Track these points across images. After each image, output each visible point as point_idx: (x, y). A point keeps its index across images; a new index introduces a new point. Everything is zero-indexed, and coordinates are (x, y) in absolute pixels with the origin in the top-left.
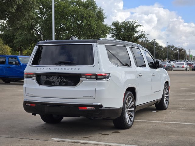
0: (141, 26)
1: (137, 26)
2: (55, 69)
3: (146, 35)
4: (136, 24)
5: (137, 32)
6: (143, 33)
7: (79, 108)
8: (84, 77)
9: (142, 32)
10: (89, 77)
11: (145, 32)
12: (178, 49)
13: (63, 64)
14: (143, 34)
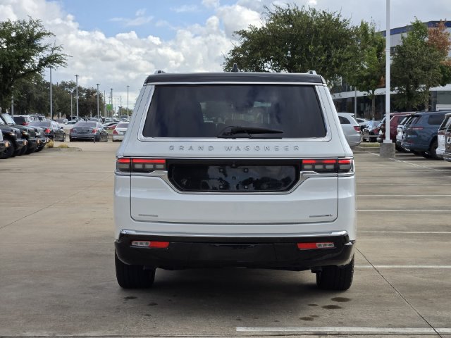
0: (49, 34)
1: (39, 35)
2: (228, 149)
3: (64, 57)
4: (37, 30)
5: (41, 49)
6: (55, 52)
7: (299, 245)
8: (310, 167)
9: (53, 49)
10: (320, 167)
11: (61, 49)
12: (84, 91)
13: (246, 135)
14: (56, 55)
